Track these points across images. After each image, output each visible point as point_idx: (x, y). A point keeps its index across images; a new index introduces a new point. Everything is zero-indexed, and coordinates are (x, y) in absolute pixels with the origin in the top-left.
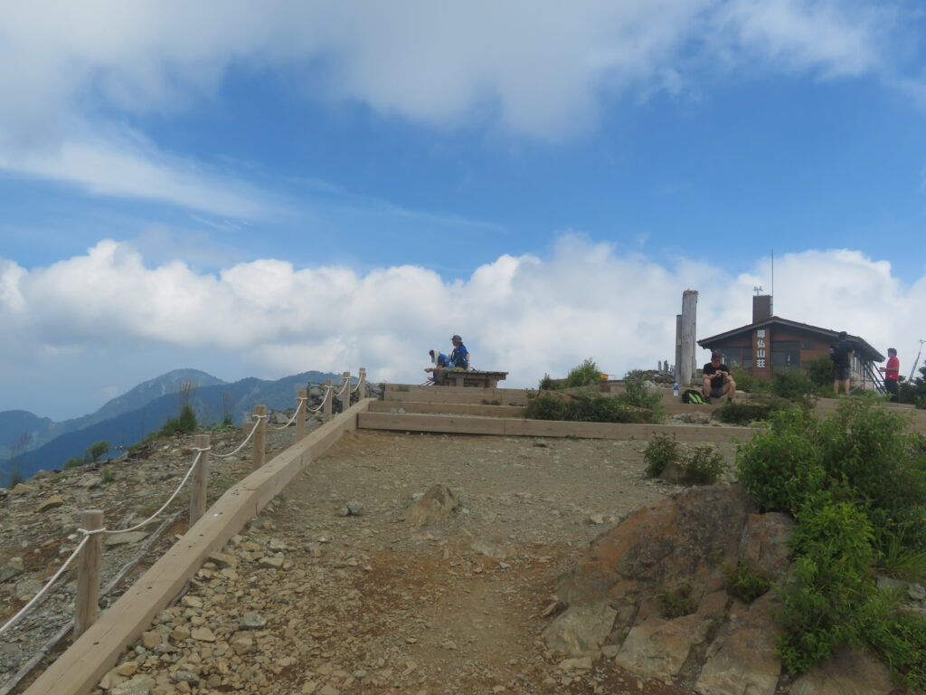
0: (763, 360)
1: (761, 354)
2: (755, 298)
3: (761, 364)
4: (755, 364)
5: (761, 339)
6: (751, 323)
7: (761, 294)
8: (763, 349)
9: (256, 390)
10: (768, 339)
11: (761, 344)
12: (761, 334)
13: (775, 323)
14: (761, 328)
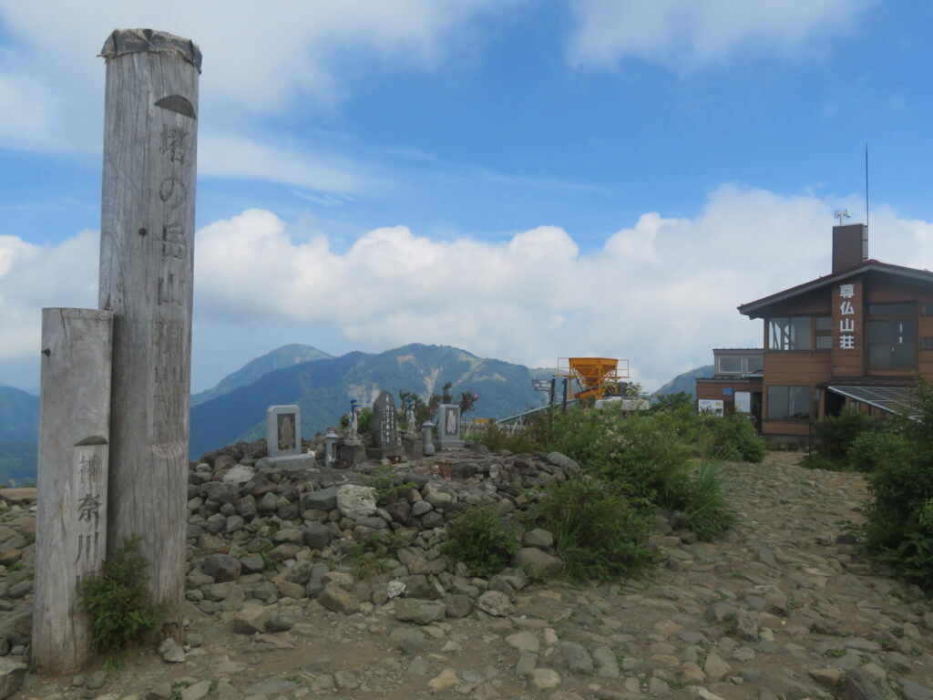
0: (850, 337)
1: (847, 326)
2: (836, 231)
3: (846, 343)
4: (837, 343)
5: (847, 300)
6: (829, 272)
7: (846, 222)
8: (850, 317)
9: (361, 363)
10: (860, 299)
11: (846, 309)
12: (847, 291)
13: (871, 272)
14: (846, 281)
